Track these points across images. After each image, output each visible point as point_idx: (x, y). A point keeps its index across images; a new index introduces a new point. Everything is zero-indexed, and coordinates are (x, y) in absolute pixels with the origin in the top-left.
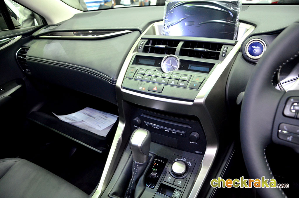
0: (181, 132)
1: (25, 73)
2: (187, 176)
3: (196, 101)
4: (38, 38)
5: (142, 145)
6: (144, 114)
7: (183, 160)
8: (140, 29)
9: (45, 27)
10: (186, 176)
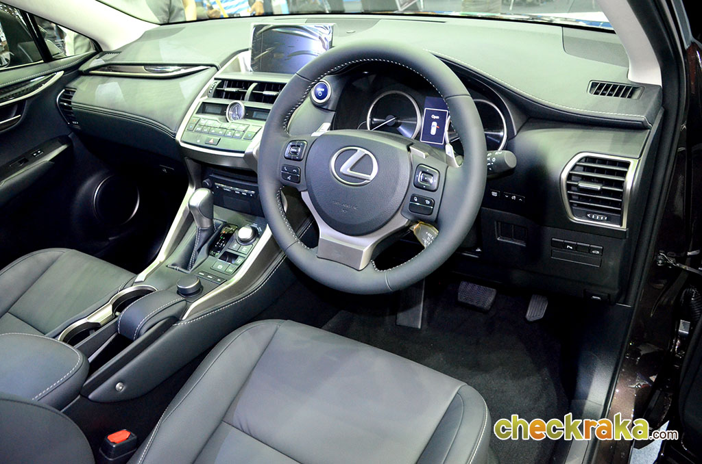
0: (250, 193)
1: (72, 128)
2: (254, 241)
3: (247, 151)
4: (87, 73)
5: (200, 205)
6: (215, 174)
8: (217, 64)
9: (98, 56)
10: (252, 242)
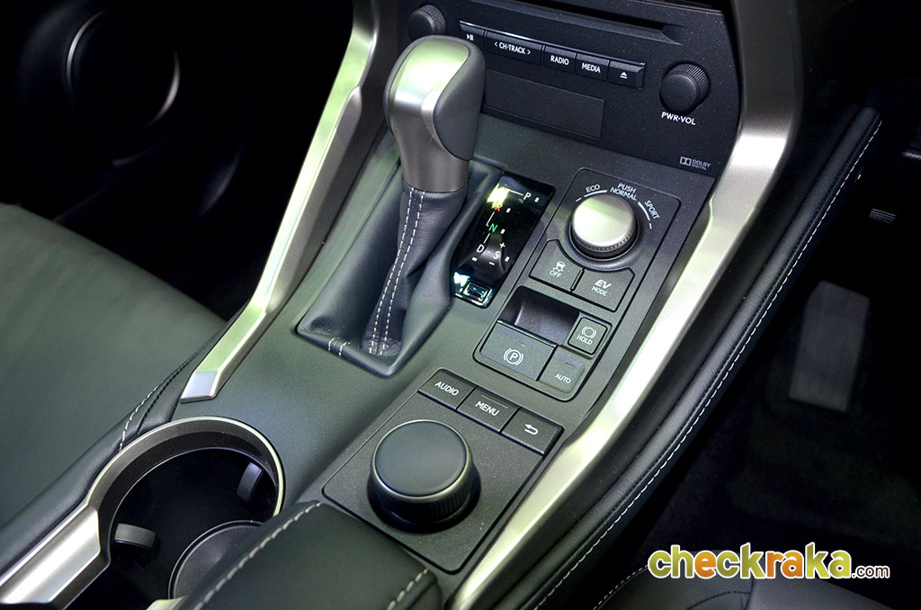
0: (622, 66)
2: (635, 260)
5: (440, 106)
7: (621, 193)
10: (631, 263)
